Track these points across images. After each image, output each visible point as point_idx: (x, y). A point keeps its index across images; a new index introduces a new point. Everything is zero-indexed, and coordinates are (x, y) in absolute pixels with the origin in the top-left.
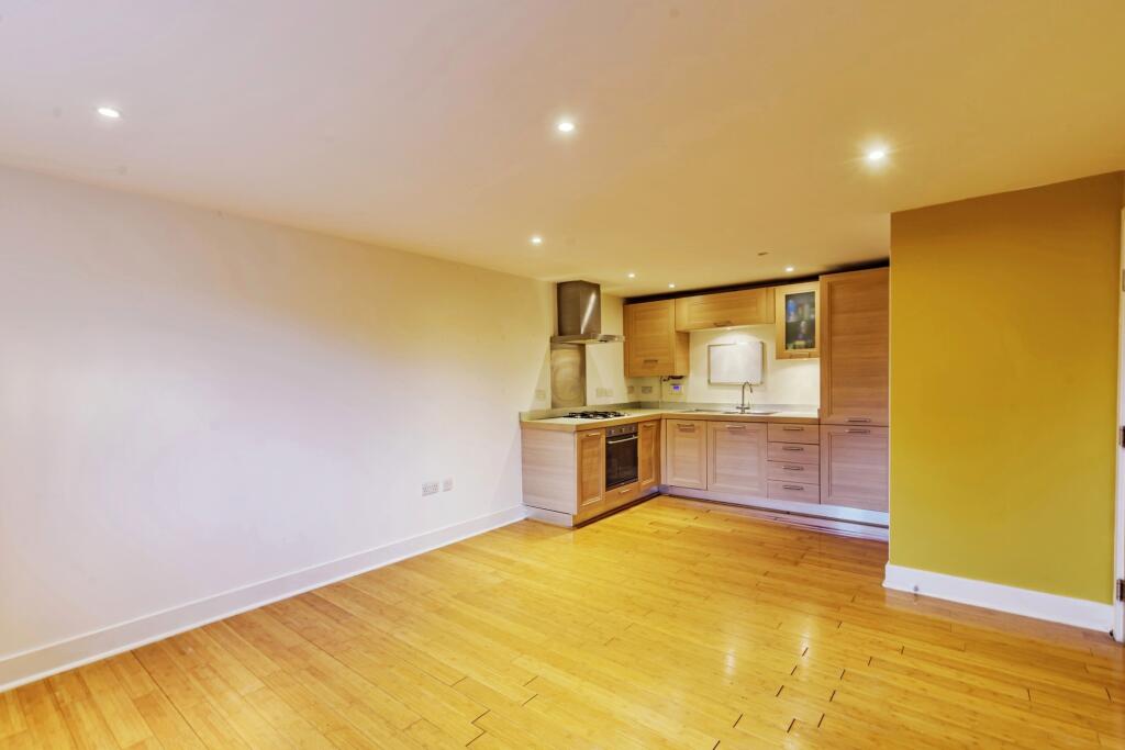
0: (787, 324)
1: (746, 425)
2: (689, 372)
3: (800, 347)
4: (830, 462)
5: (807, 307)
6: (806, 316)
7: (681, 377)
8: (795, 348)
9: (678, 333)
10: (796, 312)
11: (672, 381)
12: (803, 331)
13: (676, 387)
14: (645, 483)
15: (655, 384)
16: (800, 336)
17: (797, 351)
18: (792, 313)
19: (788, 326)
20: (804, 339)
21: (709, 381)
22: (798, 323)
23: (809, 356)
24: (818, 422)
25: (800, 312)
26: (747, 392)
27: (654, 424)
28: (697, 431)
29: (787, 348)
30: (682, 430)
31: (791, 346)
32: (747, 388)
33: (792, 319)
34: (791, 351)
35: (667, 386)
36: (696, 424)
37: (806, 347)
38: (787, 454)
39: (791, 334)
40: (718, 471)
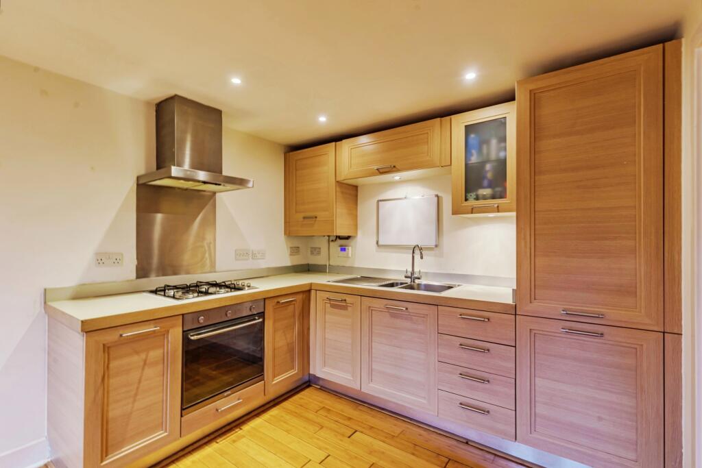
0: (466, 165)
1: (409, 305)
2: (357, 233)
3: (485, 198)
4: (532, 377)
5: (494, 142)
6: (493, 156)
7: (348, 238)
8: (477, 198)
9: (340, 184)
10: (480, 151)
11: (340, 242)
12: (489, 175)
13: (343, 249)
14: (277, 379)
15: (322, 244)
16: (486, 183)
17: (481, 202)
18: (474, 152)
19: (468, 168)
20: (490, 186)
21: (377, 243)
22: (483, 164)
23: (498, 210)
24: (513, 310)
25: (485, 148)
26: (417, 257)
27: (300, 297)
28: (349, 309)
29: (466, 200)
30: (333, 306)
31: (473, 195)
32: (417, 252)
33: (474, 159)
34: (472, 202)
35: (335, 247)
36: (349, 299)
37: (493, 197)
38: (464, 355)
39: (473, 180)
40: (375, 366)
